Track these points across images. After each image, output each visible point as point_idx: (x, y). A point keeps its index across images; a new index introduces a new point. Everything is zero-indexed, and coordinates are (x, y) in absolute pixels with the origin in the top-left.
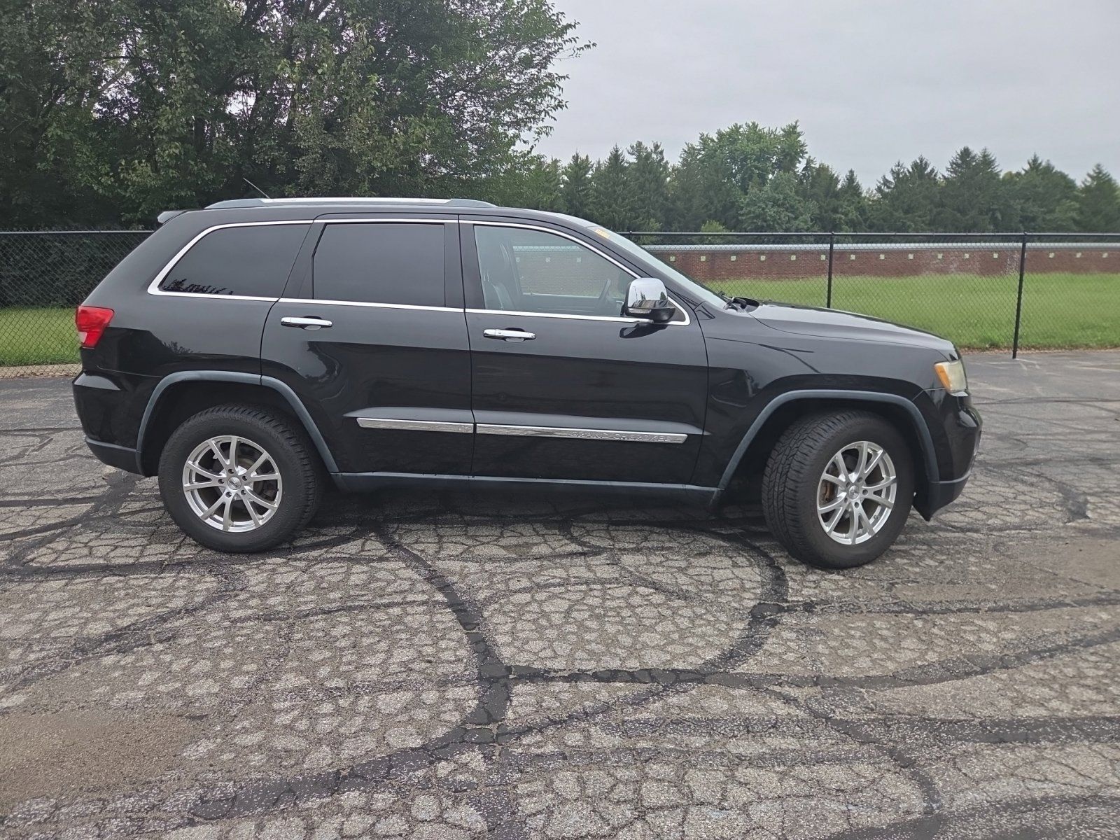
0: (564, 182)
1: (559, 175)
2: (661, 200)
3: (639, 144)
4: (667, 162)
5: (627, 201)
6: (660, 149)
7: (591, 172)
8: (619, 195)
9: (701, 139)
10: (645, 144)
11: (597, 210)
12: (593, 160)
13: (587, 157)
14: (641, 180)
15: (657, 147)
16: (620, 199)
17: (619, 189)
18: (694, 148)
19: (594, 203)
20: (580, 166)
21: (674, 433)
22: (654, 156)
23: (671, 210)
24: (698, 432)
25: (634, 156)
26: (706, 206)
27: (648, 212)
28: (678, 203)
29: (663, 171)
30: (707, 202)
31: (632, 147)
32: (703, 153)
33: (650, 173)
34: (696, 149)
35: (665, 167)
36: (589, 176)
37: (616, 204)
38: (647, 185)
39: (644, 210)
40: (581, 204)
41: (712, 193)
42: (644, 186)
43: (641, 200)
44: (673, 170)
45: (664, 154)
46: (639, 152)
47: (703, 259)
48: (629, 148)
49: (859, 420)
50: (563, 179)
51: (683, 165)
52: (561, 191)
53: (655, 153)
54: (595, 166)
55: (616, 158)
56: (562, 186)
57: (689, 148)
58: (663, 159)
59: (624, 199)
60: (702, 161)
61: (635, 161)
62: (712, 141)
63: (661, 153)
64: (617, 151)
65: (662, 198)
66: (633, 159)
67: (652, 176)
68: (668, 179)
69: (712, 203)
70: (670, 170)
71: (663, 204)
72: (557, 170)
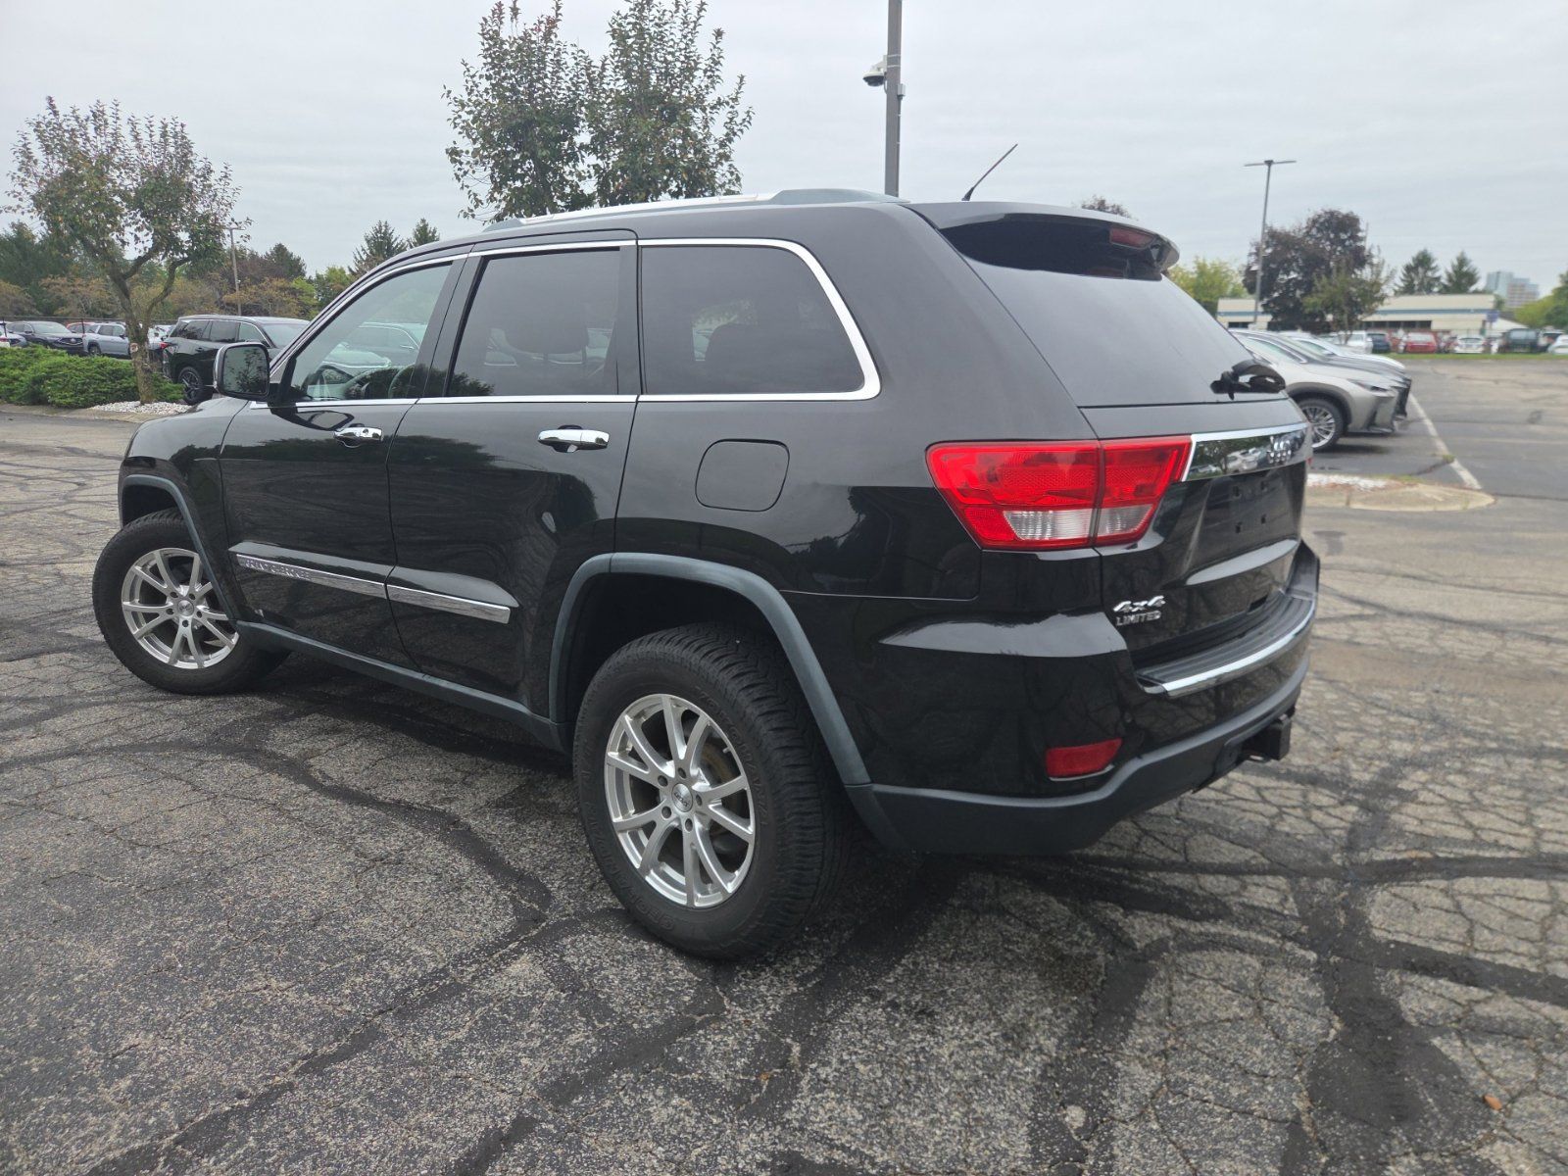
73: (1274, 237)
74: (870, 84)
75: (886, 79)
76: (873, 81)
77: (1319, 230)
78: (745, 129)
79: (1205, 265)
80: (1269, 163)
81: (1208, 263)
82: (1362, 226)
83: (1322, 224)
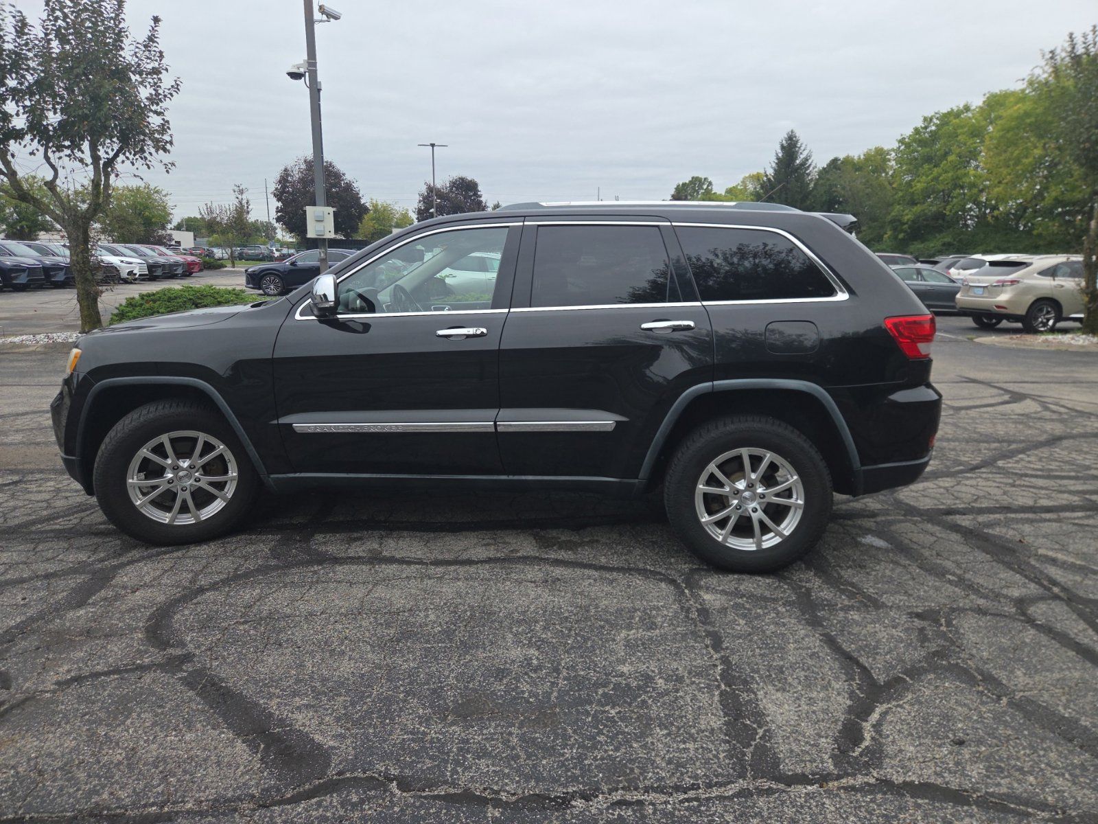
73: (431, 189)
74: (292, 77)
75: (307, 74)
76: (295, 76)
77: (457, 189)
78: (174, 93)
79: (377, 205)
80: (433, 145)
81: (379, 203)
82: (479, 188)
83: (458, 185)
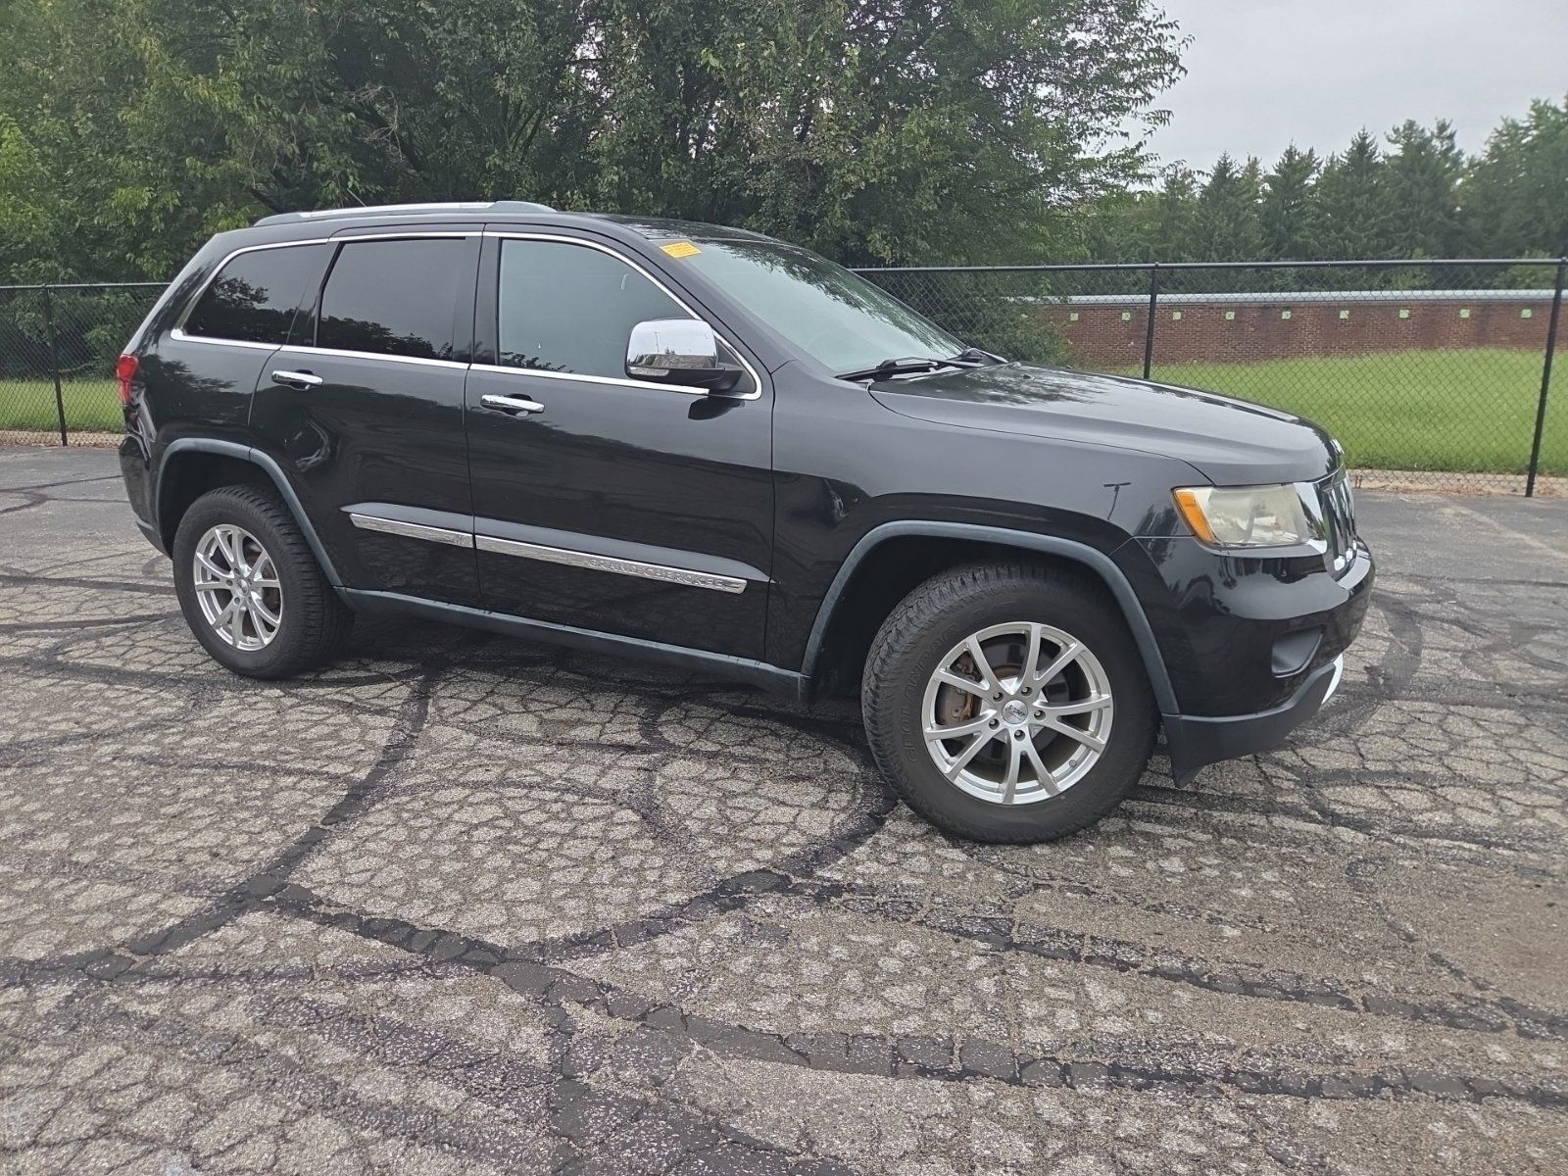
0: (1266, 194)
1: (1258, 184)
2: (1440, 216)
3: (1411, 124)
4: (1460, 153)
5: (1373, 220)
6: (1448, 132)
7: (1315, 176)
8: (1358, 212)
9: (1533, 109)
10: (1420, 124)
11: (1316, 237)
12: (1322, 157)
13: (1311, 151)
14: (1406, 183)
15: (1442, 128)
16: (1360, 218)
17: (1360, 202)
18: (1515, 126)
19: (1313, 226)
20: (1295, 167)
21: (729, 576)
22: (1436, 143)
23: (1459, 233)
24: (760, 577)
25: (1399, 146)
26: (1528, 224)
27: (1412, 237)
28: (1472, 221)
29: (1450, 169)
30: (1530, 217)
31: (1396, 131)
32: (1535, 132)
33: (1423, 172)
34: (1522, 128)
35: (1456, 162)
36: (1311, 181)
37: (1353, 226)
38: (1416, 192)
39: (1404, 235)
40: (1289, 228)
41: (1542, 202)
42: (1411, 195)
43: (1401, 218)
44: (1472, 165)
45: (1456, 138)
46: (1408, 137)
47: (1465, 313)
48: (1391, 133)
49: (1015, 582)
50: (1264, 190)
51: (1491, 156)
52: (1257, 209)
53: (1438, 137)
54: (1324, 165)
55: (1362, 149)
56: (1260, 201)
57: (1508, 127)
58: (1452, 147)
59: (1367, 218)
60: (1531, 147)
61: (1400, 153)
62: (1555, 111)
63: (1451, 137)
64: (1365, 138)
65: (1441, 214)
66: (1396, 150)
67: (1426, 177)
68: (1459, 181)
69: (1540, 221)
70: (1465, 166)
71: (1443, 224)
72: (1255, 175)
